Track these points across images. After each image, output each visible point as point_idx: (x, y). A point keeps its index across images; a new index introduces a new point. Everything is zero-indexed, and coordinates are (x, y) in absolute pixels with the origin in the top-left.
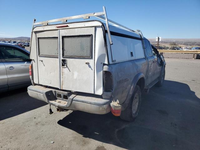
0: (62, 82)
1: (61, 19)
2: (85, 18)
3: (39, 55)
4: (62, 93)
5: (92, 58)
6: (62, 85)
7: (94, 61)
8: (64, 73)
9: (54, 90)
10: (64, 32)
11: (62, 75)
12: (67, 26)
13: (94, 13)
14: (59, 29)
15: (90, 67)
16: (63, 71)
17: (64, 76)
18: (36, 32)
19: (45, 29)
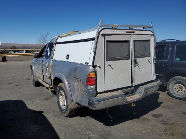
3: (107, 58)
5: (150, 56)
6: (135, 81)
11: (135, 73)
15: (149, 62)
16: (135, 70)
18: (104, 35)
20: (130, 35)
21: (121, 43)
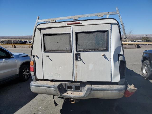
0: (76, 74)
1: (73, 16)
2: (99, 16)
3: (44, 50)
4: (74, 85)
5: (108, 50)
6: (76, 77)
7: (110, 52)
8: (77, 66)
9: (64, 83)
10: (77, 29)
11: (76, 68)
12: (80, 23)
13: (109, 12)
14: (72, 26)
15: (106, 58)
16: (77, 64)
17: (78, 68)
18: (40, 29)
19: (52, 26)
20: (70, 26)
21: (60, 36)
